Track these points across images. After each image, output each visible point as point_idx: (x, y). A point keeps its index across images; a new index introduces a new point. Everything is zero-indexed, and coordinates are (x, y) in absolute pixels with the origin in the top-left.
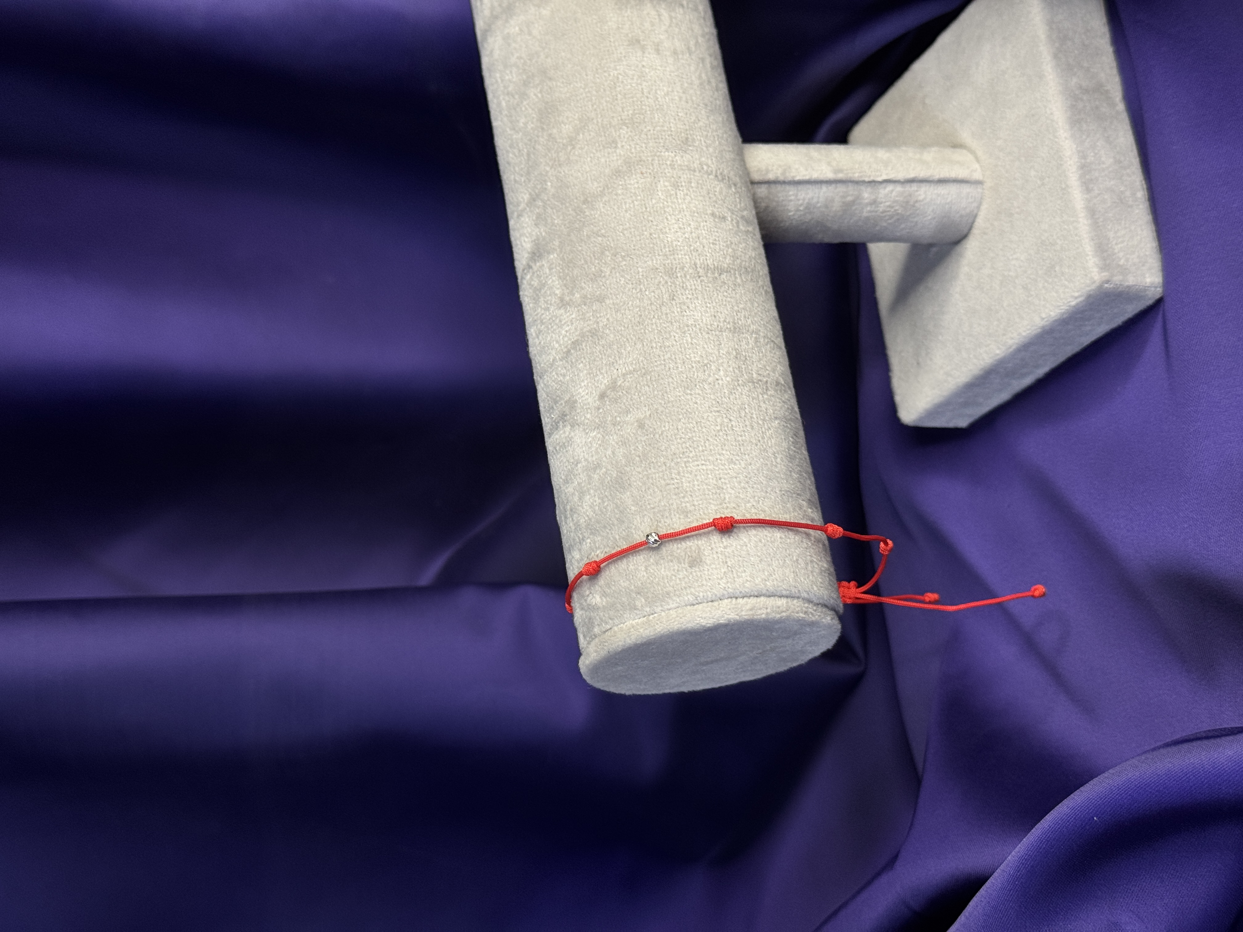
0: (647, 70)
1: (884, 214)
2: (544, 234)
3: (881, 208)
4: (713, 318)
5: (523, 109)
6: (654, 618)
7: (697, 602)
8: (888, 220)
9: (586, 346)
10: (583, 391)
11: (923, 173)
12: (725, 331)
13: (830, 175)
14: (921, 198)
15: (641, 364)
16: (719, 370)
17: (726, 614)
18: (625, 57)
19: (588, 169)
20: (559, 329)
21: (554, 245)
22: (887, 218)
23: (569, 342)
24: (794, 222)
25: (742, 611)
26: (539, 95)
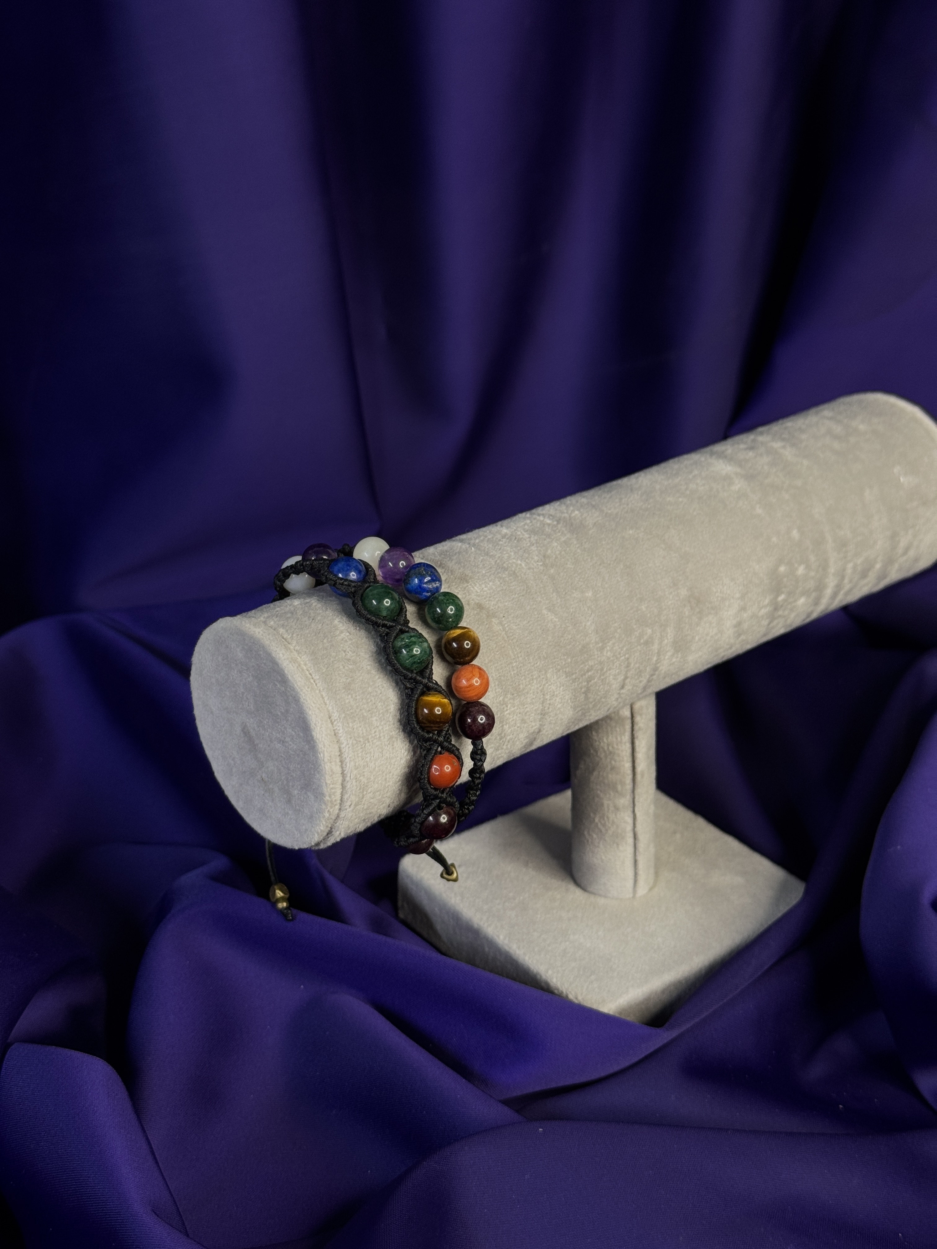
0: (727, 604)
1: (606, 819)
2: (591, 532)
3: (612, 816)
4: (552, 694)
5: (680, 499)
6: (312, 683)
7: (333, 721)
8: (600, 822)
9: (515, 585)
10: (478, 588)
11: (641, 846)
12: (543, 706)
13: (639, 769)
14: (621, 848)
15: (512, 638)
16: (514, 707)
17: (327, 748)
18: (736, 583)
19: (650, 565)
20: (521, 558)
21: (585, 543)
22: (603, 822)
23: (513, 569)
24: (597, 743)
25: (331, 762)
26: (695, 513)
